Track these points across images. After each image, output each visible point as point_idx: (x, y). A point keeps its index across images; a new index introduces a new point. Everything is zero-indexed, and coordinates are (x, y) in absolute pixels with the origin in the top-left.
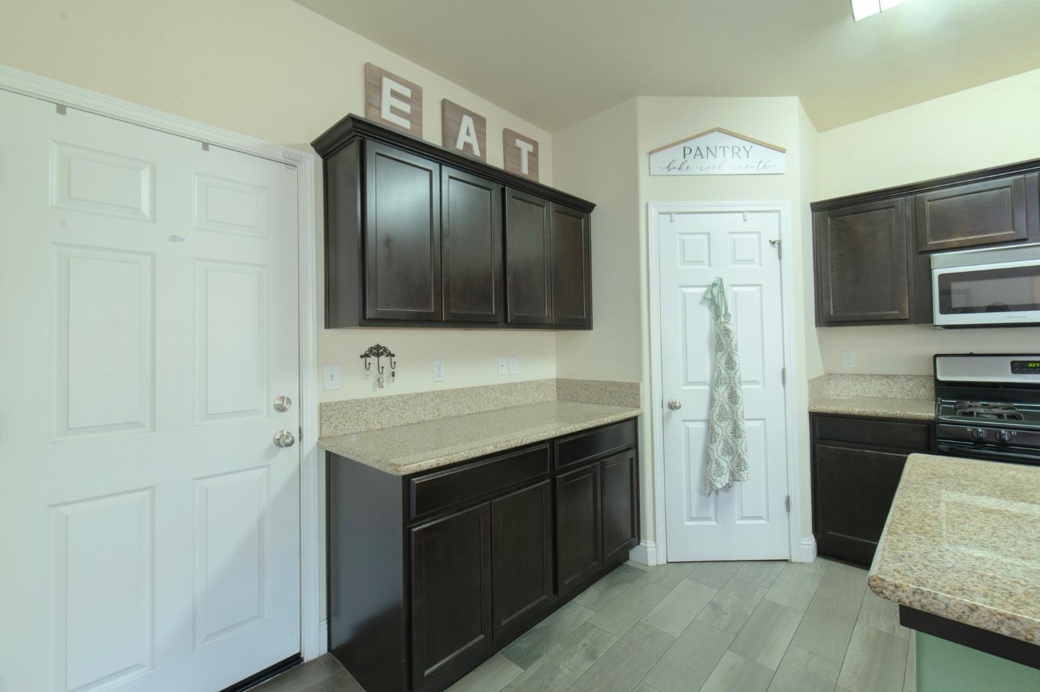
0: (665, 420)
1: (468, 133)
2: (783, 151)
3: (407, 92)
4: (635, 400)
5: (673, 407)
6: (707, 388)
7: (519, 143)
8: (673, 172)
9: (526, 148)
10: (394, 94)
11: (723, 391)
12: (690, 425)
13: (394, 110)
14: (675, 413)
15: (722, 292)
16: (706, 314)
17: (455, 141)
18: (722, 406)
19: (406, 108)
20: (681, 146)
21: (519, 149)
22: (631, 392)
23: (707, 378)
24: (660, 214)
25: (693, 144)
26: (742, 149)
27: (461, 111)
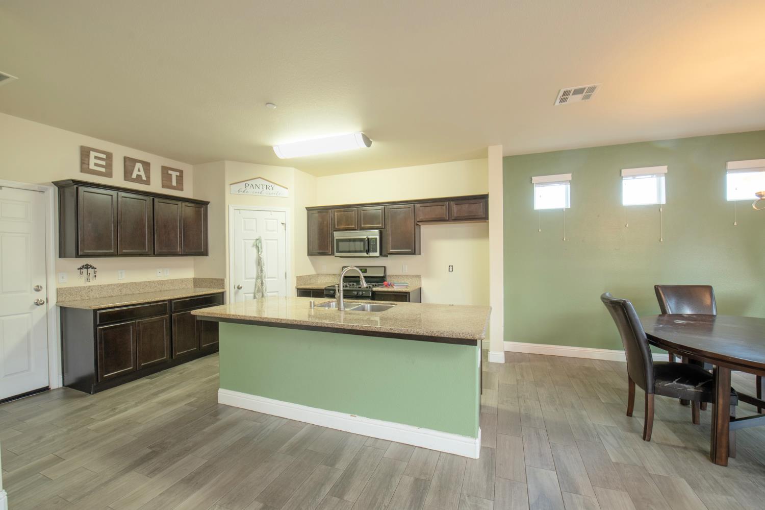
0: (236, 293)
1: (139, 171)
2: (287, 189)
3: (104, 156)
4: (223, 287)
5: (239, 288)
6: (254, 280)
7: (170, 172)
8: (240, 193)
9: (174, 174)
10: (96, 158)
11: (259, 281)
12: (247, 295)
13: (96, 165)
14: (240, 290)
15: (260, 242)
16: (255, 250)
17: (132, 174)
18: (259, 287)
19: (104, 163)
20: (244, 183)
21: (171, 175)
22: (221, 282)
23: (255, 276)
24: (235, 210)
25: (250, 183)
26: (271, 187)
27: (135, 161)
